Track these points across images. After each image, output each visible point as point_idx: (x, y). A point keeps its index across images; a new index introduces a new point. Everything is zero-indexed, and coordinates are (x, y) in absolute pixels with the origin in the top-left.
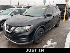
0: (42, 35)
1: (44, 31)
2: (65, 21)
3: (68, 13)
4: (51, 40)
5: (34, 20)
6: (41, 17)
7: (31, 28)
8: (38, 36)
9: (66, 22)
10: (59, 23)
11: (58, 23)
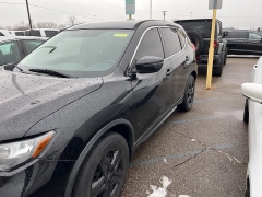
0: (119, 167)
1: (130, 146)
2: (213, 82)
3: (219, 51)
4: (166, 182)
5: (66, 96)
6: (108, 79)
7: (41, 147)
8: (95, 179)
9: (215, 86)
10: (193, 95)
11: (189, 95)
